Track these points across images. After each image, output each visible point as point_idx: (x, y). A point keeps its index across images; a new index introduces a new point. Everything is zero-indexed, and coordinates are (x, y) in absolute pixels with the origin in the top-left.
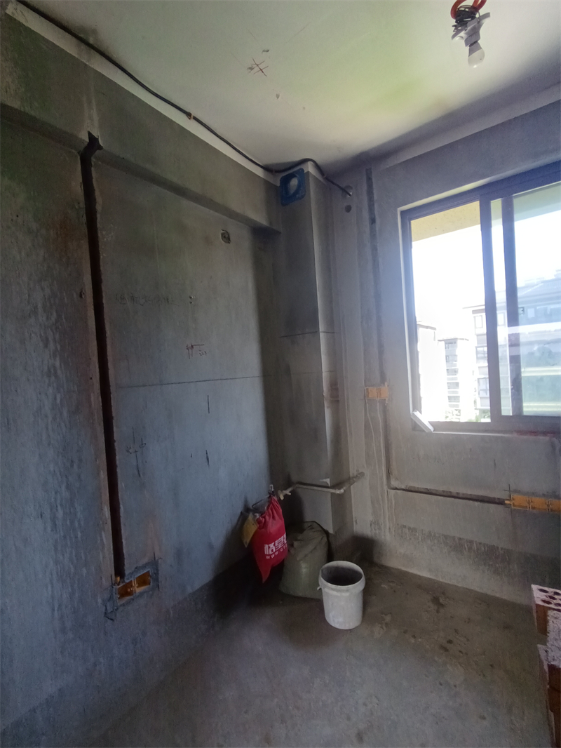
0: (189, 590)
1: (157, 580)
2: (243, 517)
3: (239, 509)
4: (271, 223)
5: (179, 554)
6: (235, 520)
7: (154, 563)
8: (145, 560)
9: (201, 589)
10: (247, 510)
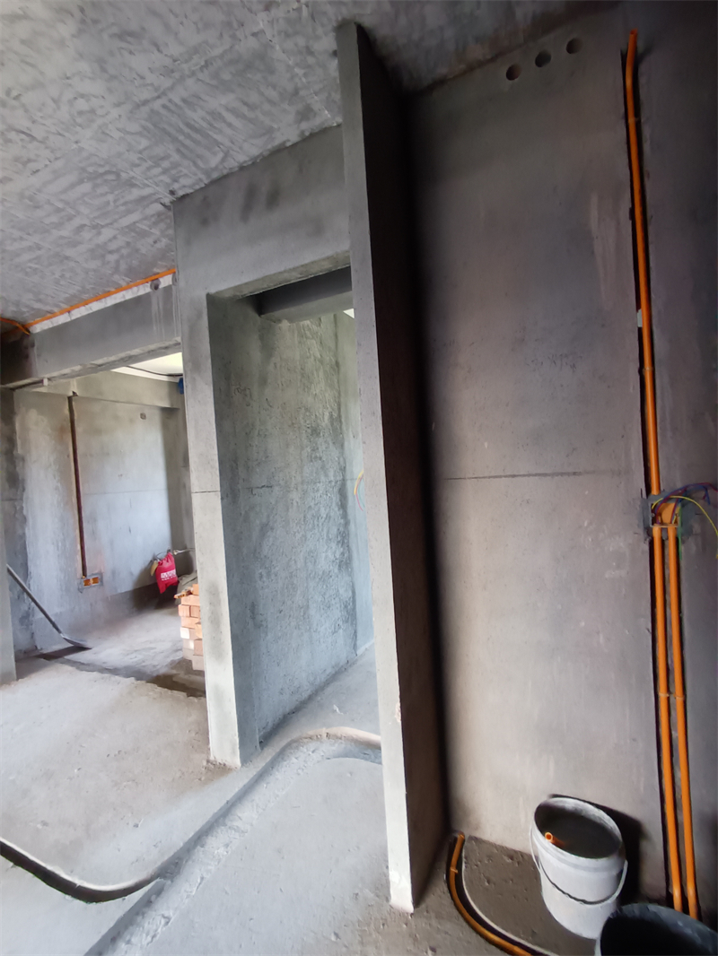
0: (119, 591)
1: (102, 581)
2: (152, 562)
3: (150, 558)
4: (172, 405)
5: (114, 573)
6: (147, 563)
7: (101, 574)
8: (96, 572)
9: (126, 592)
10: (155, 559)
